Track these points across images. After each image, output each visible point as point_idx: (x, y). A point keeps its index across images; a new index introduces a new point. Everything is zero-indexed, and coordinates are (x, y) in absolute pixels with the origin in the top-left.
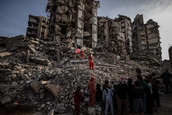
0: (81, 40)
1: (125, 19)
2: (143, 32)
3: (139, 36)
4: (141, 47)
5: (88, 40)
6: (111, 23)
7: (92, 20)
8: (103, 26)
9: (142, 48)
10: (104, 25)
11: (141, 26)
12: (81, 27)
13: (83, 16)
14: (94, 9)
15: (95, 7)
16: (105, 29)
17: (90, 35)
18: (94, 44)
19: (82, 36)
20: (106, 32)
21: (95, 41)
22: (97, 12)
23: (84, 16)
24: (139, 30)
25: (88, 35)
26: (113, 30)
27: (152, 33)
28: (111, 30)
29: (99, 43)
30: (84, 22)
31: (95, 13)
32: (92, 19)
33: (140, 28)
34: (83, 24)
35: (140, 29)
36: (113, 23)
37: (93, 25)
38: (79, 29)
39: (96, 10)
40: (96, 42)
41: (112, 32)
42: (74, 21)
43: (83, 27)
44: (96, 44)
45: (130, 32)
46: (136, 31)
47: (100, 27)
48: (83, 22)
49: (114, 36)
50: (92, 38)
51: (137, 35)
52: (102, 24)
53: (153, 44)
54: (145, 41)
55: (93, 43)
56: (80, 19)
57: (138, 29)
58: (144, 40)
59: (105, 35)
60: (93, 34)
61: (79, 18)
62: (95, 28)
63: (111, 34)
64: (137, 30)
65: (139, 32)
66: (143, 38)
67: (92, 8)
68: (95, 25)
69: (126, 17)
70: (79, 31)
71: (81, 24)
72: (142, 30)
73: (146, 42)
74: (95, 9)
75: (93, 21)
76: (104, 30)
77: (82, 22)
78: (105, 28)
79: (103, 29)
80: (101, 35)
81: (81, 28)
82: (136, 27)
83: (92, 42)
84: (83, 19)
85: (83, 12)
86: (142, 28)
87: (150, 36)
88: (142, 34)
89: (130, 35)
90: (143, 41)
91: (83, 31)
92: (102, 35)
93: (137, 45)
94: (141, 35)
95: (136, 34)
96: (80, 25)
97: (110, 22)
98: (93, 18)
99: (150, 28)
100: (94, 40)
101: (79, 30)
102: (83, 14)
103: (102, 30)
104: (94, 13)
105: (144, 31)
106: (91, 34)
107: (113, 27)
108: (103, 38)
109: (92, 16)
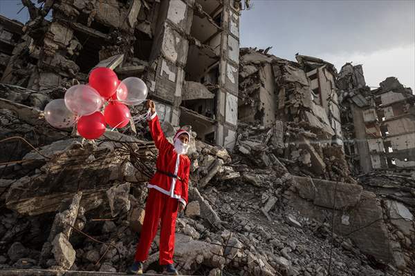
0: (169, 111)
1: (321, 69)
2: (370, 112)
3: (358, 124)
4: (367, 161)
5: (202, 117)
6: (283, 70)
7: (221, 45)
8: (255, 77)
9: (373, 163)
10: (258, 72)
11: (364, 96)
12: (174, 58)
13: (186, 21)
14: (227, 10)
15: (231, 5)
16: (262, 88)
17: (211, 96)
18: (226, 134)
19: (178, 93)
20: (265, 97)
21: (228, 124)
22: (238, 21)
23: (191, 19)
24: (359, 107)
25: (201, 96)
26: (290, 93)
27: (400, 118)
28: (282, 93)
29: (246, 133)
30: (191, 43)
31: (233, 24)
32: (222, 40)
33: (360, 100)
34: (185, 48)
35: (361, 105)
36: (288, 70)
37: (223, 63)
38: (164, 63)
39: (236, 17)
40: (232, 127)
41: (288, 99)
42: (147, 29)
43: (183, 60)
44: (232, 134)
45: (335, 107)
46: (349, 109)
47: (247, 78)
48: (186, 42)
49: (293, 112)
50: (215, 110)
51: (351, 120)
52: (252, 69)
53: (407, 151)
54: (380, 140)
55: (221, 128)
56: (175, 29)
57: (354, 103)
58: (374, 137)
59: (263, 109)
60: (222, 95)
61: (171, 24)
62: (229, 74)
63: (281, 105)
64: (352, 106)
65: (357, 112)
66: (371, 131)
67: (221, 6)
68: (232, 64)
69: (321, 62)
70: (168, 72)
71: (178, 48)
72: (367, 107)
73: (382, 144)
74: (234, 12)
75: (225, 47)
76: (257, 91)
77: (181, 41)
78: (263, 85)
79: (255, 87)
80: (249, 104)
81: (177, 64)
82: (348, 96)
83: (215, 123)
84: (189, 33)
85: (188, 8)
86: (366, 102)
87: (394, 128)
88: (368, 118)
89: (335, 119)
90: (374, 141)
91: (181, 74)
92: (252, 105)
93: (353, 151)
94: (365, 123)
95: (349, 118)
96: (171, 48)
97: (276, 67)
98: (225, 38)
99: (393, 101)
100: (227, 120)
101: (165, 67)
102: (187, 14)
103: (251, 89)
104: (229, 22)
105: (374, 110)
106: (215, 91)
107: (288, 82)
108: (256, 118)
109: (220, 31)
